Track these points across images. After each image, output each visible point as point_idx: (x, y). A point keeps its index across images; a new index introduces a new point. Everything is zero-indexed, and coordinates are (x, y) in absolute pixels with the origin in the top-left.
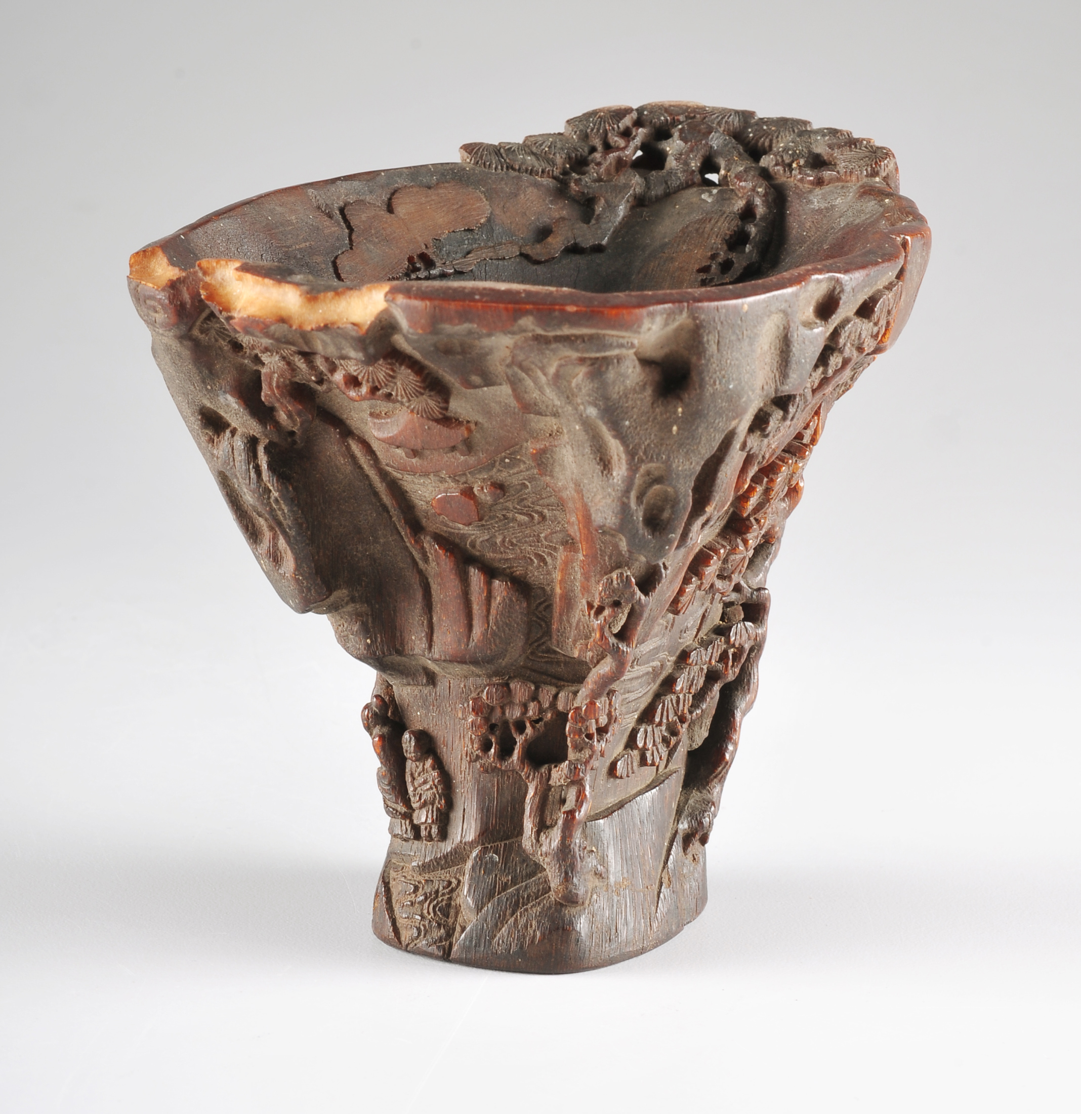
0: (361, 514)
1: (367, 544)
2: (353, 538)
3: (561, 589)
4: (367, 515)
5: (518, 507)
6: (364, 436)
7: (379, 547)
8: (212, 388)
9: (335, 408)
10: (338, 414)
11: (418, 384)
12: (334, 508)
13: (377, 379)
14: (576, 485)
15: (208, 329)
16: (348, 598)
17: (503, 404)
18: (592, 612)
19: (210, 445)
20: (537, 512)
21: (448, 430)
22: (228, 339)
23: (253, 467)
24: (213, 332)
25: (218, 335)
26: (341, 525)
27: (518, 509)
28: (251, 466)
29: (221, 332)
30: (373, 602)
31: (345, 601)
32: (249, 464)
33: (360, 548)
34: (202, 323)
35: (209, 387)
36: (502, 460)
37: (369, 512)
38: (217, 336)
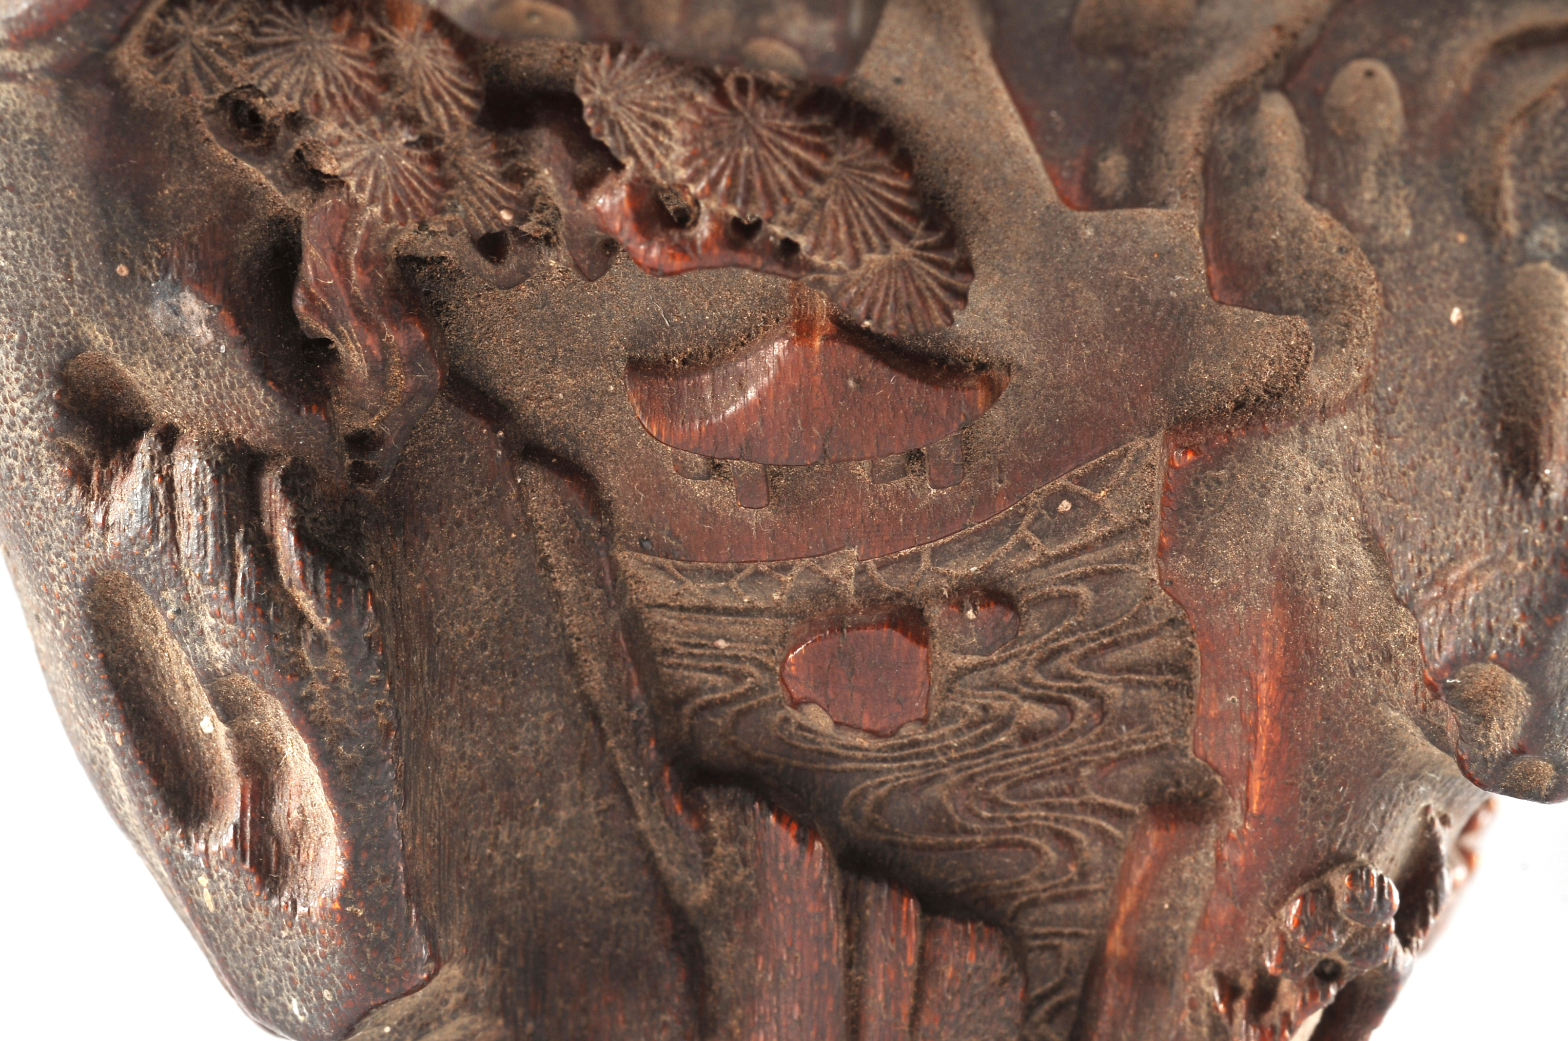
0: (521, 722)
1: (522, 826)
2: (491, 799)
3: (1125, 942)
4: (537, 727)
5: (1039, 679)
6: (576, 454)
7: (551, 835)
8: (132, 271)
9: (494, 362)
10: (498, 383)
11: (900, 200)
12: (450, 700)
13: (765, 184)
14: (1281, 578)
15: (174, 41)
16: (461, 996)
17: (1123, 291)
18: (1240, 1006)
19: (76, 491)
20: (1087, 693)
21: (926, 389)
22: (222, 89)
23: (245, 542)
24: (184, 55)
25: (197, 66)
26: (462, 757)
27: (1036, 687)
28: (238, 539)
29: (206, 58)
30: (520, 1012)
31: (451, 1006)
32: (232, 531)
33: (504, 837)
34: (162, 14)
35: (122, 270)
36: (1051, 504)
37: (546, 716)
38: (191, 74)
